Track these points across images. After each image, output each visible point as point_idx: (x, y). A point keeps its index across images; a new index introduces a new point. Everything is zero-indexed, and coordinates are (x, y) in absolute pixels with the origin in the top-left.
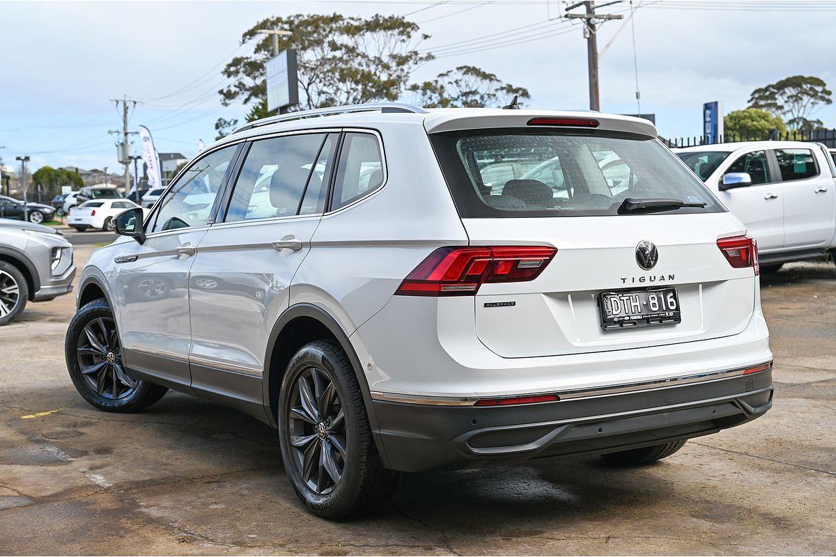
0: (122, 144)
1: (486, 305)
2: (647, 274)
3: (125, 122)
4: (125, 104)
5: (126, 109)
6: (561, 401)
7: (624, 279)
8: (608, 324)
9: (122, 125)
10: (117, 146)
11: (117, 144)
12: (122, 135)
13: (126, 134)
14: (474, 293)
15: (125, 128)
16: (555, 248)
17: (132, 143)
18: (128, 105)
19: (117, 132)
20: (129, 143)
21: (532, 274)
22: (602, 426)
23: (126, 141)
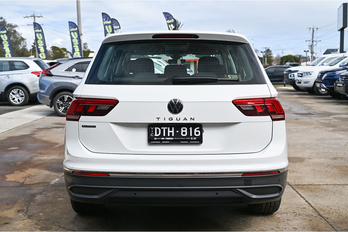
0: (311, 46)
1: (83, 126)
2: (174, 116)
3: (313, 37)
4: (313, 29)
5: (313, 31)
6: (110, 177)
7: (158, 118)
8: (151, 141)
9: (312, 37)
10: (309, 46)
11: (309, 45)
12: (311, 42)
13: (313, 41)
14: (78, 120)
15: (313, 39)
16: (118, 101)
17: (315, 45)
18: (314, 29)
19: (309, 41)
20: (314, 45)
21: (104, 113)
22: (136, 192)
23: (313, 44)
